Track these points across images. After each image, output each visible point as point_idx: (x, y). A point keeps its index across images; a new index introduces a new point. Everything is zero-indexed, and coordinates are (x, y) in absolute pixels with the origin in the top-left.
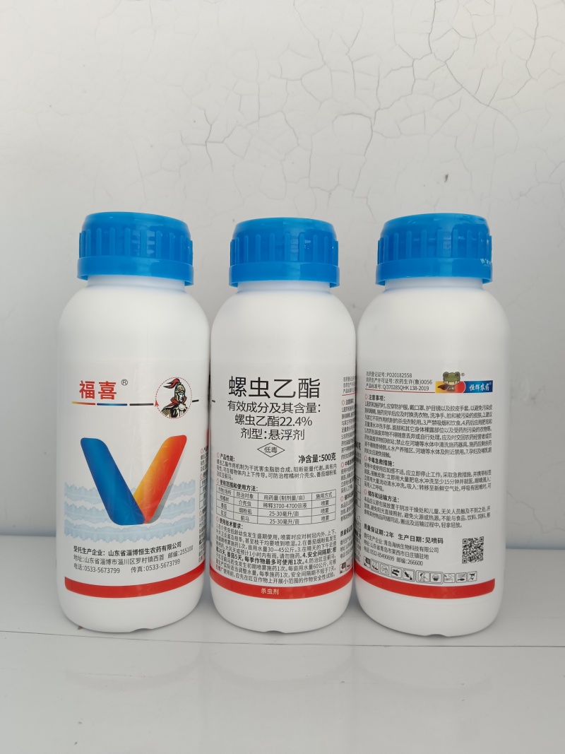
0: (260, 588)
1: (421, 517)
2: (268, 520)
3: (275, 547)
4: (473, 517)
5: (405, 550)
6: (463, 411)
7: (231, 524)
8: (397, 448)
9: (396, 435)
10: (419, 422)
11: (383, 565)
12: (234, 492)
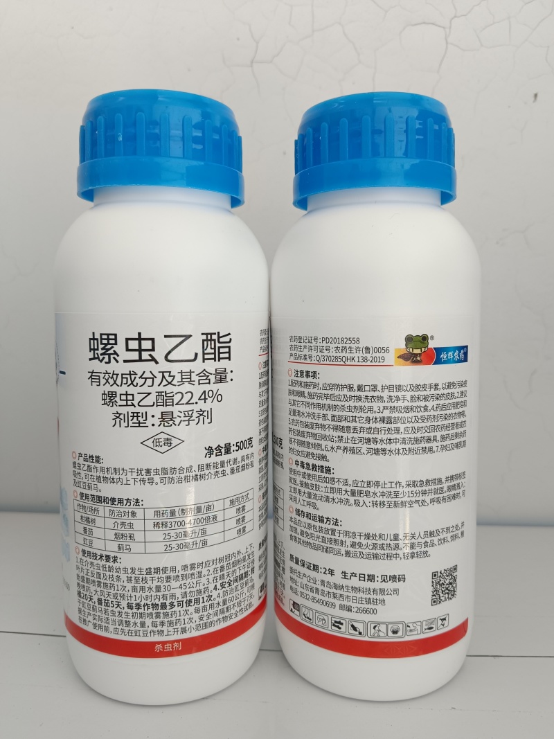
0: (154, 644)
1: (375, 546)
2: (161, 547)
3: (174, 584)
4: (445, 540)
5: (351, 594)
6: (433, 391)
7: (101, 556)
8: (339, 447)
9: (336, 428)
10: (370, 409)
11: (320, 616)
12: (104, 509)
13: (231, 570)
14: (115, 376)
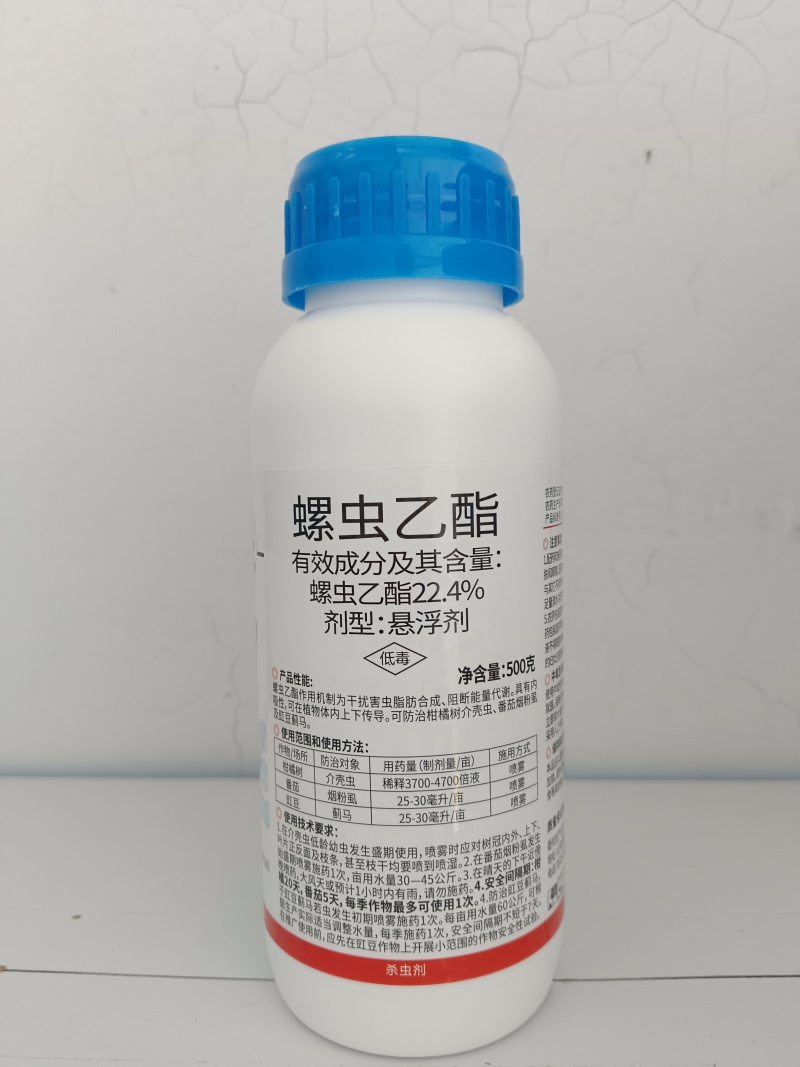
0: (384, 963)
2: (394, 817)
3: (414, 875)
7: (310, 825)
12: (314, 755)
13: (502, 860)
14: (328, 559)
